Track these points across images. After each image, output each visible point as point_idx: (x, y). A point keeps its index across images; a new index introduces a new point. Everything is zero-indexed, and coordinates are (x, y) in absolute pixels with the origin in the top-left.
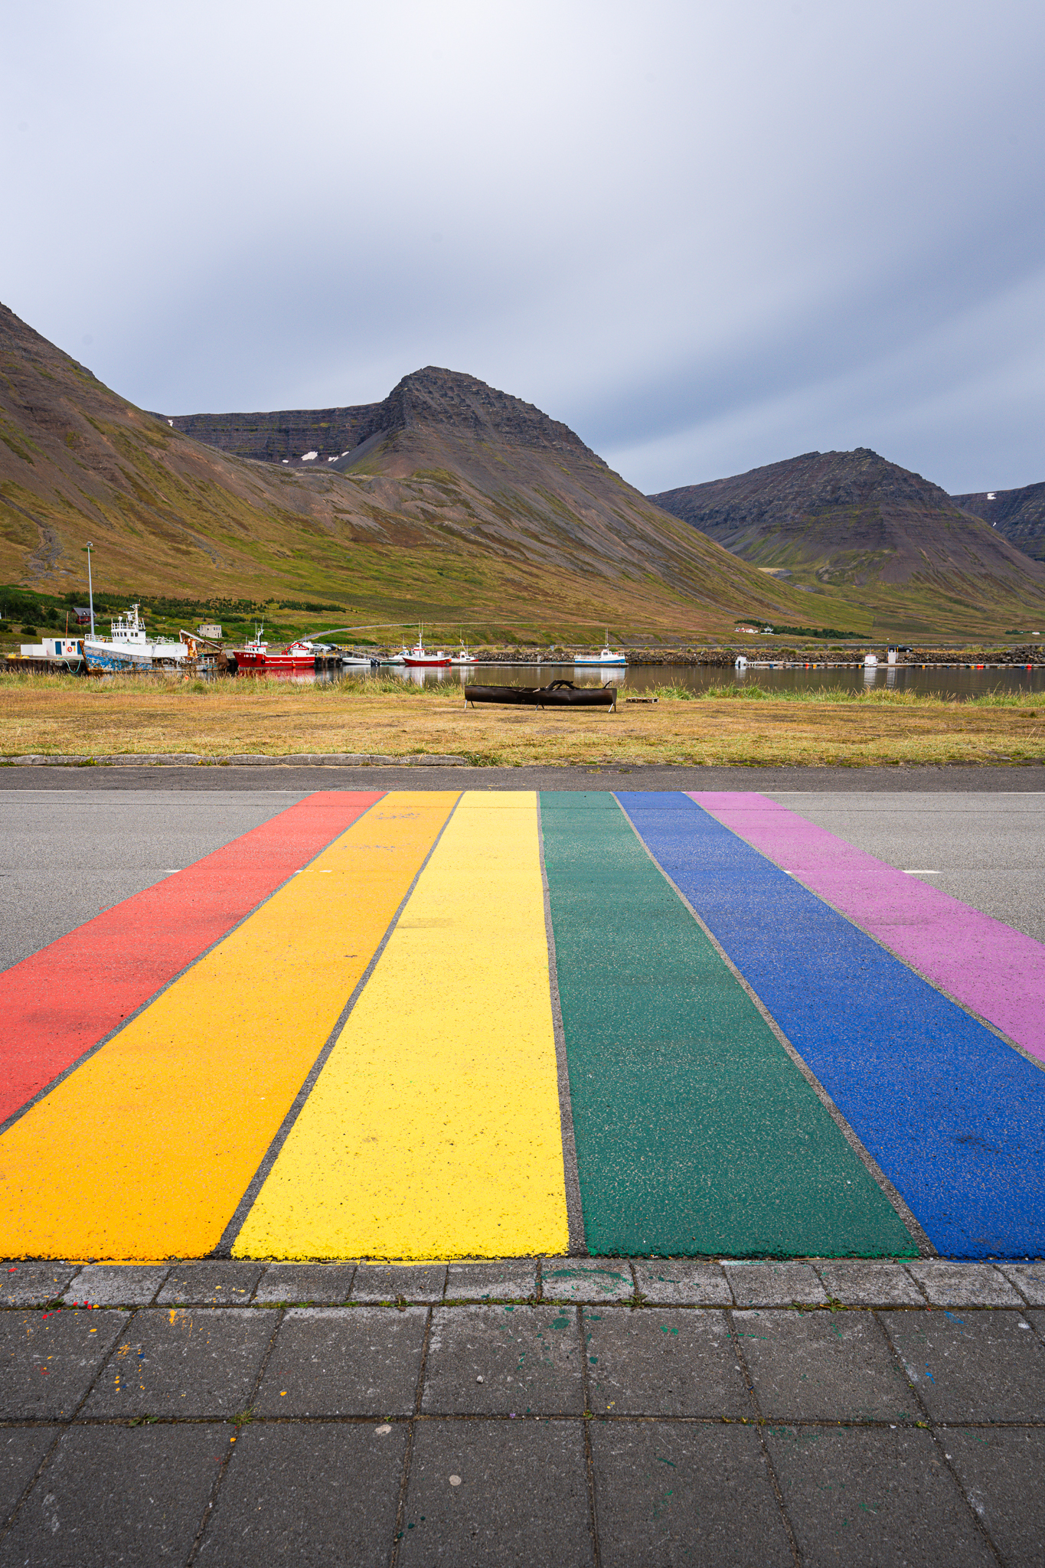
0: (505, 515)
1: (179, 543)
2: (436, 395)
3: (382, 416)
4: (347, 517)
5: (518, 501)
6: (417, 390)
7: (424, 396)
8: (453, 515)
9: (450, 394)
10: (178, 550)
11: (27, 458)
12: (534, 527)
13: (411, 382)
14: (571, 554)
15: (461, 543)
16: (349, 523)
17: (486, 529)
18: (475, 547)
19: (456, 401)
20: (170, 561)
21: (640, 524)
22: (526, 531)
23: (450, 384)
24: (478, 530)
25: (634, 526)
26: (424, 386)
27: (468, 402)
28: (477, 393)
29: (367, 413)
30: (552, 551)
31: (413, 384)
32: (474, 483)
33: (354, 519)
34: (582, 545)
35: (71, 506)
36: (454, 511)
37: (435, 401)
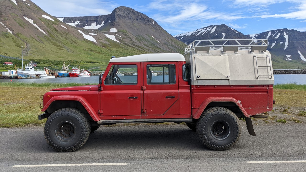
0: (139, 40)
1: (60, 47)
2: (123, 13)
3: (110, 17)
4: (101, 41)
5: (142, 37)
6: (118, 11)
7: (120, 13)
8: (127, 41)
9: (126, 12)
10: (60, 49)
11: (23, 27)
12: (146, 43)
13: (116, 9)
14: (155, 49)
15: (129, 47)
16: (101, 42)
17: (134, 44)
18: (132, 48)
19: (127, 14)
20: (57, 51)
21: (171, 42)
22: (144, 44)
23: (126, 10)
24: (133, 44)
25: (170, 43)
26: (120, 11)
27: (130, 14)
28: (132, 12)
29: (107, 17)
30: (150, 49)
31: (117, 10)
32: (132, 33)
33: (103, 41)
34: (157, 47)
35: (33, 38)
36: (127, 39)
37: (122, 14)
